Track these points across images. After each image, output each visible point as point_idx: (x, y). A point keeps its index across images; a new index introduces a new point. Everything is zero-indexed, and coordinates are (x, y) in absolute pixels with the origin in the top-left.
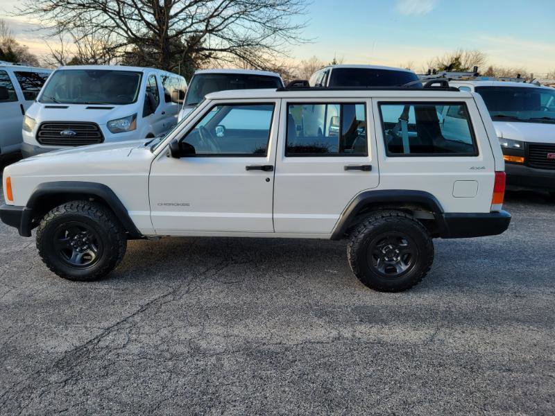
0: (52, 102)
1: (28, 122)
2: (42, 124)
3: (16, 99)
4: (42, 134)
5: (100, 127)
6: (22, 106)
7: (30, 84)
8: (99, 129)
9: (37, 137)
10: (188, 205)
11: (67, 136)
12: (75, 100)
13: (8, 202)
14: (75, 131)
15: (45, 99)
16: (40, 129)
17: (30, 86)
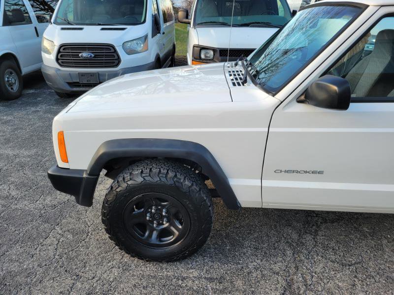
0: (66, 24)
1: (46, 44)
2: (61, 46)
3: (30, 22)
4: (61, 56)
5: (117, 48)
6: (36, 28)
7: (38, 8)
8: (115, 51)
9: (57, 59)
10: (321, 173)
11: (86, 59)
12: (87, 22)
13: (61, 164)
14: (93, 53)
15: (59, 21)
16: (59, 52)
17: (38, 9)
